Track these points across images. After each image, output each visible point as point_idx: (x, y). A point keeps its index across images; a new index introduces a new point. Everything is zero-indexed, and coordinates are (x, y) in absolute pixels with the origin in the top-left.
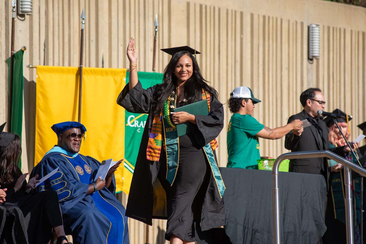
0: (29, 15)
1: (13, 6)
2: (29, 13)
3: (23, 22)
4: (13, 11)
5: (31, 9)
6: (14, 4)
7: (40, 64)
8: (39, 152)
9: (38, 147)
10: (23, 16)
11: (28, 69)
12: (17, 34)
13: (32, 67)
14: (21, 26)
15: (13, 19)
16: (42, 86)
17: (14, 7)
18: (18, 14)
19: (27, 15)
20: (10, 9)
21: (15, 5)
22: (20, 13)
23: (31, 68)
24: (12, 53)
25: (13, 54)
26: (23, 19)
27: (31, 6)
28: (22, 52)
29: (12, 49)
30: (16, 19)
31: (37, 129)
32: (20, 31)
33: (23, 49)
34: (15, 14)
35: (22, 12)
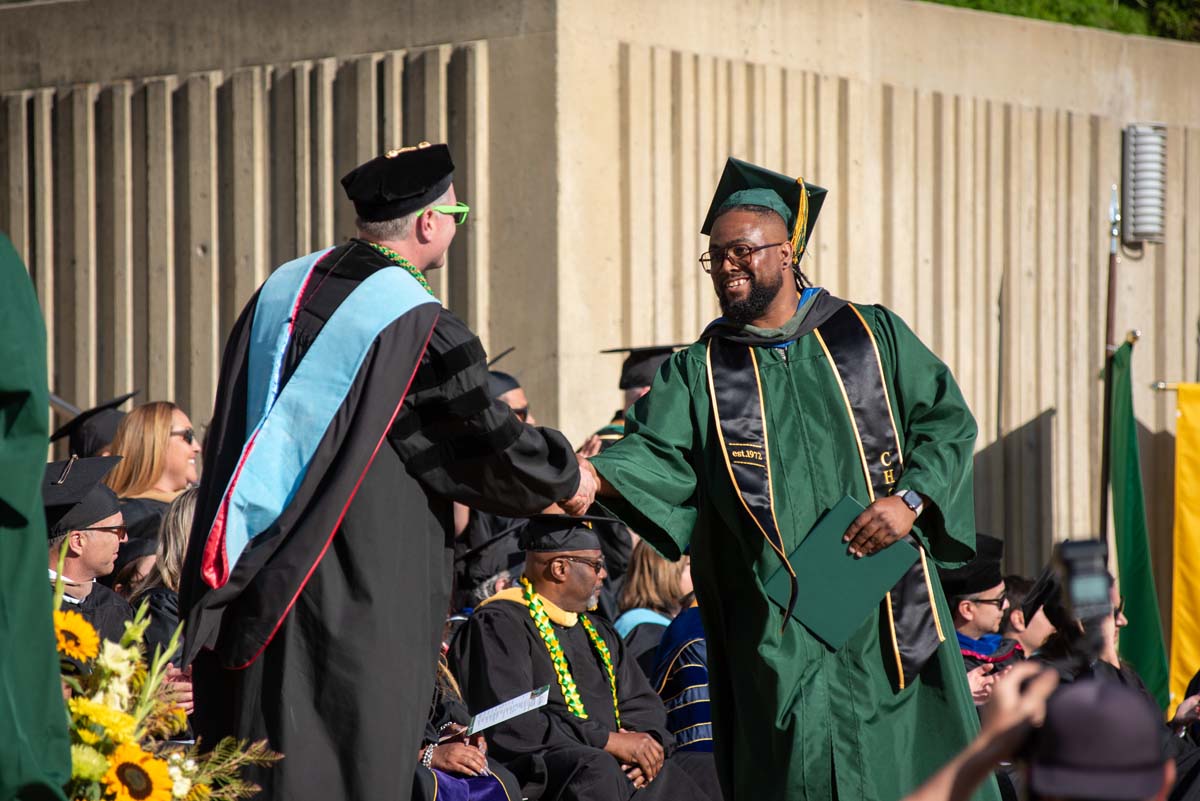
0: (1157, 243)
1: (1113, 220)
2: (1157, 238)
3: (1139, 263)
4: (1112, 235)
5: (1162, 226)
6: (1115, 214)
7: (1184, 379)
8: (1183, 628)
9: (1181, 616)
10: (1137, 246)
11: (1151, 393)
12: (1123, 298)
13: (1164, 390)
14: (1134, 274)
15: (1112, 257)
16: (1191, 441)
17: (1114, 224)
18: (1123, 242)
19: (1150, 242)
20: (1103, 229)
21: (1118, 218)
22: (1130, 238)
23: (1159, 391)
24: (1107, 351)
25: (1110, 354)
26: (1137, 254)
27: (1163, 217)
28: (1128, 348)
29: (1109, 340)
30: (1119, 259)
31: (1178, 563)
32: (1130, 288)
33: (1130, 339)
34: (1116, 242)
35: (1135, 234)
